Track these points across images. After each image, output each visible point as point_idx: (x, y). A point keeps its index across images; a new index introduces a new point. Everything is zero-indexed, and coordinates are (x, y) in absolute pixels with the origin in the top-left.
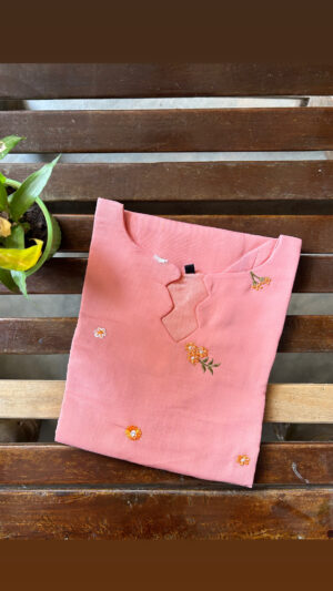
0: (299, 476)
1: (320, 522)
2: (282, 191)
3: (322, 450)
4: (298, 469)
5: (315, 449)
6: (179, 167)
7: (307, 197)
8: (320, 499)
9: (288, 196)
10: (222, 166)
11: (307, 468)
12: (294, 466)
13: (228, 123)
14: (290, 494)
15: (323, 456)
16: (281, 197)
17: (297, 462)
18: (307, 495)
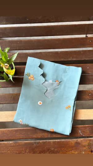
0: (81, 134)
1: (89, 147)
2: (73, 58)
3: (87, 127)
4: (81, 132)
5: (86, 126)
6: (46, 53)
7: (79, 59)
8: (88, 141)
9: (74, 59)
10: (57, 52)
11: (83, 132)
12: (80, 131)
13: (57, 42)
14: (79, 140)
15: (88, 128)
16: (72, 60)
17: (81, 130)
18: (84, 140)
